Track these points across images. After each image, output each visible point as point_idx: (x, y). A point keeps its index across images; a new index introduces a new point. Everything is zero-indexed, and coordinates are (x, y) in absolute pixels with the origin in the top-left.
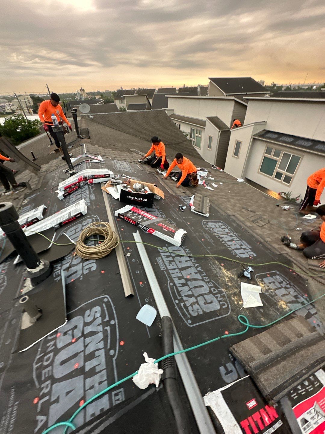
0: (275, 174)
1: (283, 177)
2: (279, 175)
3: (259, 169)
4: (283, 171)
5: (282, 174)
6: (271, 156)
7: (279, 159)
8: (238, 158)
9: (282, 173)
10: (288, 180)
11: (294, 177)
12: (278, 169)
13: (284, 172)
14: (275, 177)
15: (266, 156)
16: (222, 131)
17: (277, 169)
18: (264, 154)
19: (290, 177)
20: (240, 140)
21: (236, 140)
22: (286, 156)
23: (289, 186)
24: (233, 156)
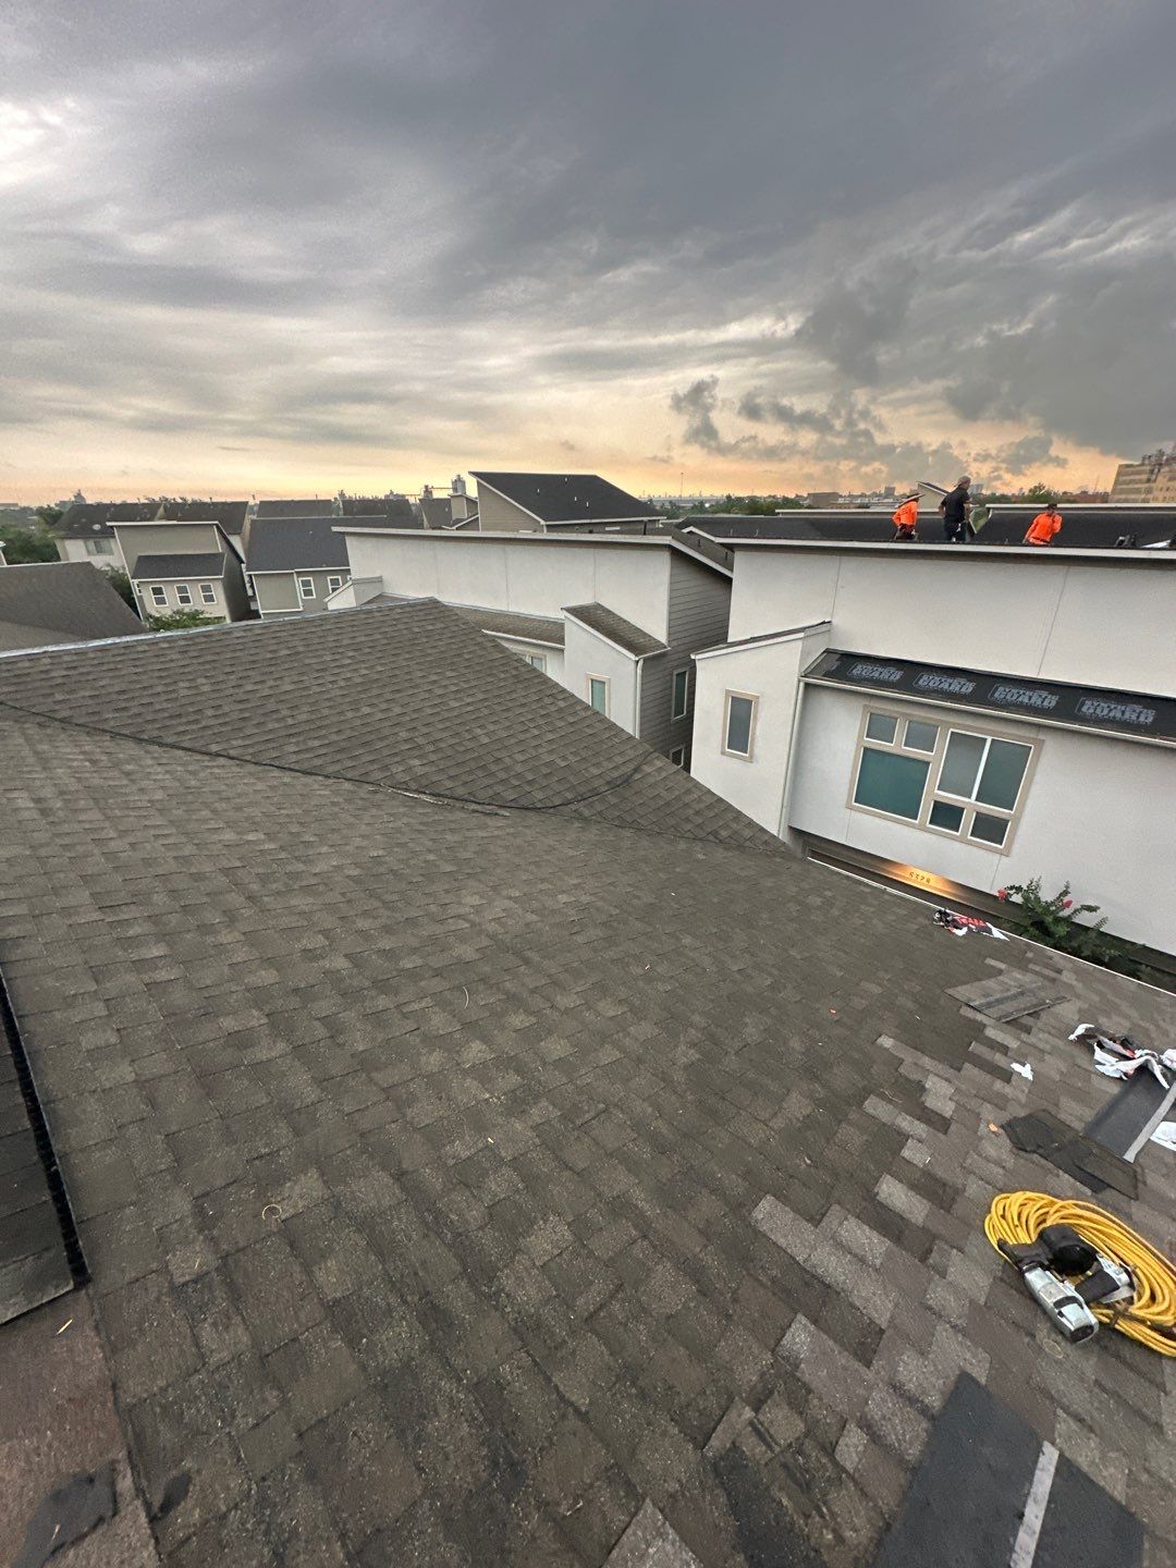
0: (926, 809)
1: (968, 821)
2: (946, 816)
3: (850, 795)
4: (967, 800)
5: (963, 809)
6: (897, 745)
7: (937, 758)
8: (751, 759)
9: (962, 806)
10: (991, 830)
11: (1017, 819)
12: (936, 791)
13: (971, 804)
14: (930, 823)
15: (873, 747)
16: (645, 660)
17: (933, 792)
18: (860, 737)
19: (1004, 820)
20: (746, 689)
21: (728, 692)
22: (964, 745)
23: (1006, 853)
24: (723, 753)
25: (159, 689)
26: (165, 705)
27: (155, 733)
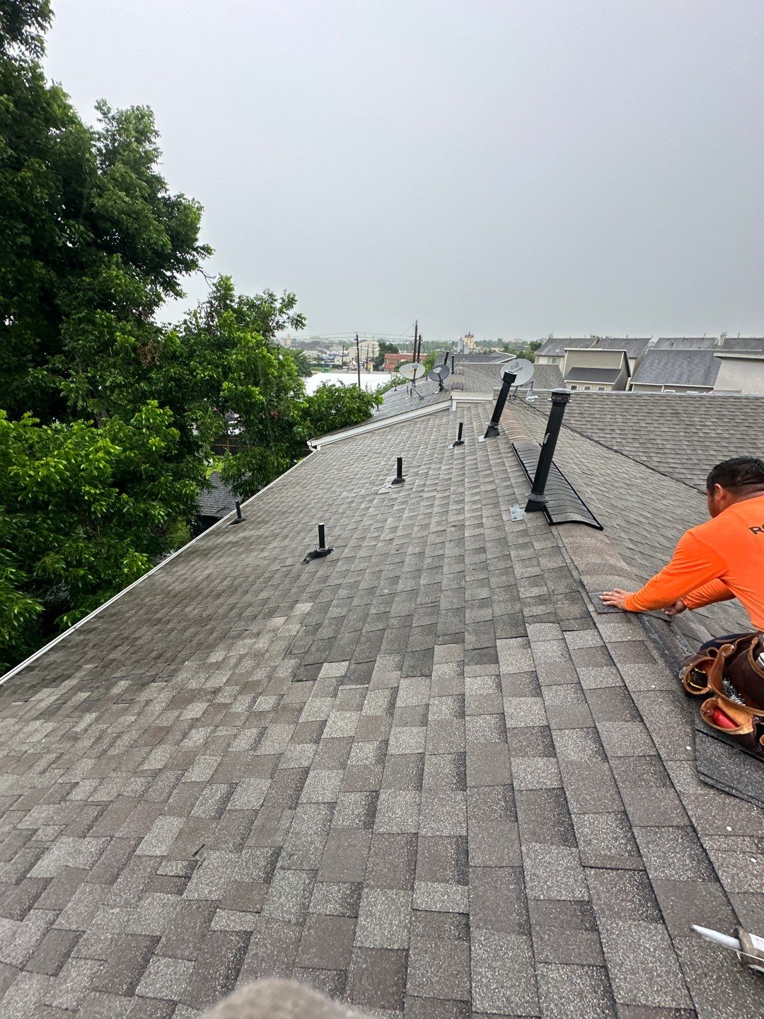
25: (598, 416)
26: (597, 423)
27: (589, 434)
